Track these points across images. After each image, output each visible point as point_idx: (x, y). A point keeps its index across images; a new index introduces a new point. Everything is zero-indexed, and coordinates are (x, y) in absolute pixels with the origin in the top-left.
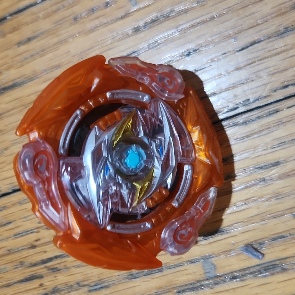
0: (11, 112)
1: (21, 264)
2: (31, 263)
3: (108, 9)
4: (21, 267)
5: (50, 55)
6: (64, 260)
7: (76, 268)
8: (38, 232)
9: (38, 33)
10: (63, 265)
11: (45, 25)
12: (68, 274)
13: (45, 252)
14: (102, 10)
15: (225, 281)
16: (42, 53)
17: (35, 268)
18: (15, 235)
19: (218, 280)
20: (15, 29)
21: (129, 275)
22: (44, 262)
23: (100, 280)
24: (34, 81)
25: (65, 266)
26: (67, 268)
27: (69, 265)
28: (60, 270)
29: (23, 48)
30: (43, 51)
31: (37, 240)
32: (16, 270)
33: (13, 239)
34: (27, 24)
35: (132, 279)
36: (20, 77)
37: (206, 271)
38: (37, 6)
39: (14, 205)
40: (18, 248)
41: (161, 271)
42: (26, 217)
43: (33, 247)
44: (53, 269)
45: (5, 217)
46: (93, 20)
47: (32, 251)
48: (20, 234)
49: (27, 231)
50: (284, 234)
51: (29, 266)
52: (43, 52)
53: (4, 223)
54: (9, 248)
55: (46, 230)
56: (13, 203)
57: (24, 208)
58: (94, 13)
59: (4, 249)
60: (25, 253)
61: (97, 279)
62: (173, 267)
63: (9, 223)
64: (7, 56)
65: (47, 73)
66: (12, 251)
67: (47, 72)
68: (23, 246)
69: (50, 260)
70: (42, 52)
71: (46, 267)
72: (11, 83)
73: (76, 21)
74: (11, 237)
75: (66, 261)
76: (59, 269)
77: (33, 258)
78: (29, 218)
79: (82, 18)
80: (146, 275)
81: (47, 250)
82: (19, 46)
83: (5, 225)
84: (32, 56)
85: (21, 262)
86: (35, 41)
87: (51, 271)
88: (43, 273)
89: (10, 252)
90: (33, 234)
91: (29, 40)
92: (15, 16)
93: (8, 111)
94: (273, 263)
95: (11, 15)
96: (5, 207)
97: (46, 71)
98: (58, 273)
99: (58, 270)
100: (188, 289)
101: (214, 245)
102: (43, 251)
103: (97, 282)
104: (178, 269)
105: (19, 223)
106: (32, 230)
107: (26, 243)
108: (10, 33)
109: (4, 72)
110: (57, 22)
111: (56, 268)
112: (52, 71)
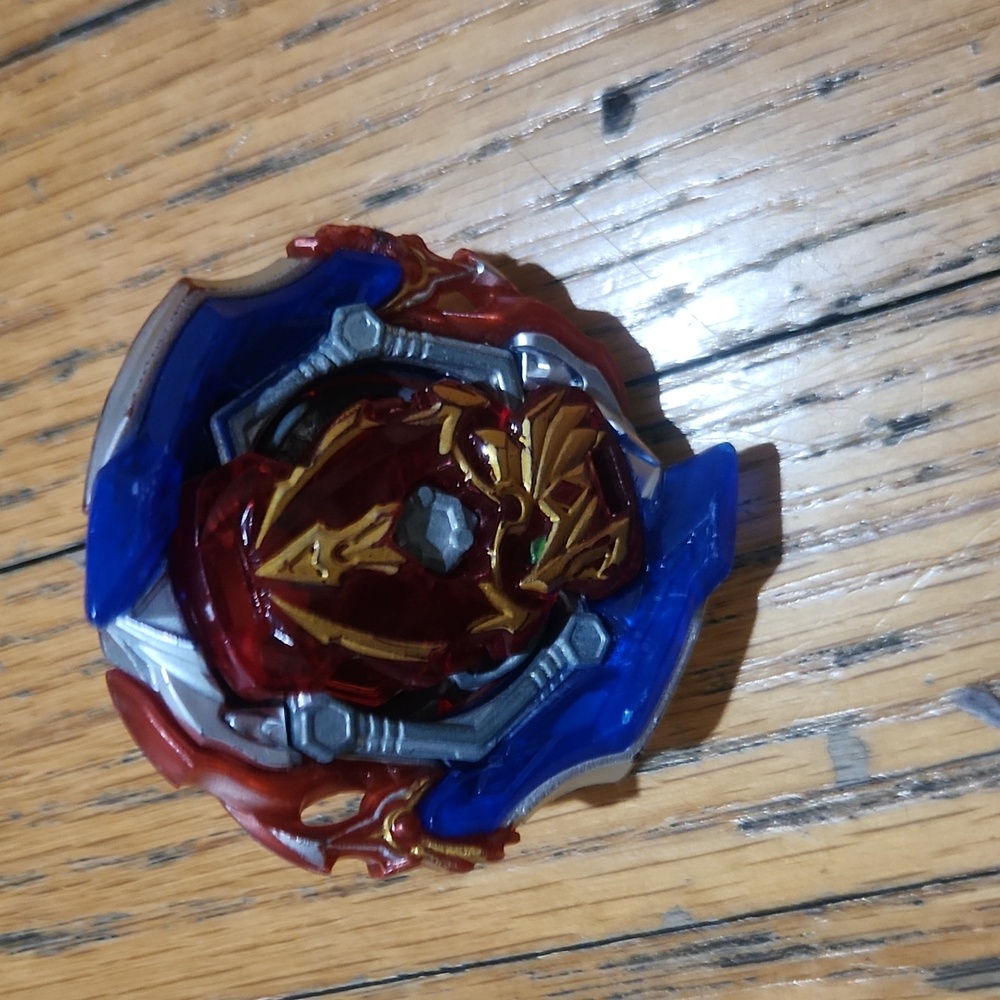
0: (249, 251)
5: (384, 78)
15: (894, 798)
16: (359, 69)
19: (874, 791)
24: (329, 155)
29: (301, 52)
30: (363, 63)
36: (283, 143)
37: (838, 764)
41: (696, 760)
52: (363, 67)
62: (732, 748)
64: (248, 75)
65: (374, 134)
67: (375, 129)
70: (360, 65)
72: (255, 161)
82: (287, 46)
84: (327, 78)
86: (339, 31)
91: (322, 27)
93: (243, 247)
97: (368, 126)
100: (777, 817)
101: (869, 682)
104: (750, 753)
109: (233, 126)
112: (388, 127)
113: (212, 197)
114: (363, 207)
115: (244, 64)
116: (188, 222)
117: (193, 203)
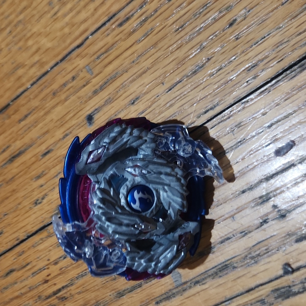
0: (20, 174)
1: (39, 298)
2: (46, 296)
3: (75, 82)
4: (39, 301)
6: (69, 289)
7: (78, 294)
8: (48, 268)
9: (31, 110)
10: (68, 293)
11: (35, 103)
12: (73, 301)
13: (55, 284)
14: (71, 83)
15: (190, 287)
16: (35, 124)
17: (49, 300)
18: (33, 274)
19: (185, 286)
20: (16, 111)
21: (118, 294)
22: (55, 293)
23: (97, 302)
25: (70, 294)
26: (72, 295)
27: (73, 292)
28: (68, 298)
29: (23, 123)
30: (36, 123)
31: (48, 276)
32: (36, 304)
33: (31, 278)
34: (23, 105)
35: (120, 297)
36: (22, 146)
37: (175, 280)
38: (29, 90)
39: (29, 249)
40: (36, 285)
41: (141, 286)
42: (38, 258)
43: (46, 281)
44: (62, 298)
45: (24, 260)
46: (65, 92)
47: (46, 285)
48: (36, 272)
49: (41, 269)
50: (228, 236)
51: (44, 299)
53: (24, 265)
54: (29, 286)
55: (53, 266)
56: (28, 247)
57: (36, 250)
58: (65, 86)
59: (26, 287)
60: (41, 288)
61: (95, 301)
63: (28, 264)
64: (13, 132)
65: (40, 139)
66: (32, 288)
67: (40, 138)
68: (39, 282)
69: (59, 290)
71: (57, 297)
72: (17, 152)
73: (55, 95)
74: (30, 276)
75: (70, 290)
76: (66, 297)
77: (47, 292)
78: (40, 258)
79: (58, 92)
80: (130, 292)
81: (56, 283)
82: (20, 123)
83: (25, 267)
84: (29, 128)
85: (39, 296)
86: (29, 116)
87: (61, 301)
88: (55, 303)
89: (31, 289)
90: (45, 271)
91: (26, 116)
92: (15, 101)
93: (18, 174)
94: (225, 264)
95: (12, 101)
96: (23, 251)
97: (39, 137)
98: (66, 301)
99: (66, 299)
100: (164, 299)
102: (53, 284)
103: (95, 304)
105: (34, 263)
106: (44, 267)
107: (41, 280)
108: (13, 114)
109: (12, 144)
110: (43, 99)
111: (65, 297)
112: (43, 137)
113: (10, 163)
114: (41, 157)
115: (11, 130)
116: (6, 171)
117: (7, 166)
